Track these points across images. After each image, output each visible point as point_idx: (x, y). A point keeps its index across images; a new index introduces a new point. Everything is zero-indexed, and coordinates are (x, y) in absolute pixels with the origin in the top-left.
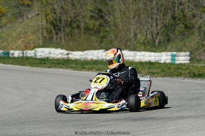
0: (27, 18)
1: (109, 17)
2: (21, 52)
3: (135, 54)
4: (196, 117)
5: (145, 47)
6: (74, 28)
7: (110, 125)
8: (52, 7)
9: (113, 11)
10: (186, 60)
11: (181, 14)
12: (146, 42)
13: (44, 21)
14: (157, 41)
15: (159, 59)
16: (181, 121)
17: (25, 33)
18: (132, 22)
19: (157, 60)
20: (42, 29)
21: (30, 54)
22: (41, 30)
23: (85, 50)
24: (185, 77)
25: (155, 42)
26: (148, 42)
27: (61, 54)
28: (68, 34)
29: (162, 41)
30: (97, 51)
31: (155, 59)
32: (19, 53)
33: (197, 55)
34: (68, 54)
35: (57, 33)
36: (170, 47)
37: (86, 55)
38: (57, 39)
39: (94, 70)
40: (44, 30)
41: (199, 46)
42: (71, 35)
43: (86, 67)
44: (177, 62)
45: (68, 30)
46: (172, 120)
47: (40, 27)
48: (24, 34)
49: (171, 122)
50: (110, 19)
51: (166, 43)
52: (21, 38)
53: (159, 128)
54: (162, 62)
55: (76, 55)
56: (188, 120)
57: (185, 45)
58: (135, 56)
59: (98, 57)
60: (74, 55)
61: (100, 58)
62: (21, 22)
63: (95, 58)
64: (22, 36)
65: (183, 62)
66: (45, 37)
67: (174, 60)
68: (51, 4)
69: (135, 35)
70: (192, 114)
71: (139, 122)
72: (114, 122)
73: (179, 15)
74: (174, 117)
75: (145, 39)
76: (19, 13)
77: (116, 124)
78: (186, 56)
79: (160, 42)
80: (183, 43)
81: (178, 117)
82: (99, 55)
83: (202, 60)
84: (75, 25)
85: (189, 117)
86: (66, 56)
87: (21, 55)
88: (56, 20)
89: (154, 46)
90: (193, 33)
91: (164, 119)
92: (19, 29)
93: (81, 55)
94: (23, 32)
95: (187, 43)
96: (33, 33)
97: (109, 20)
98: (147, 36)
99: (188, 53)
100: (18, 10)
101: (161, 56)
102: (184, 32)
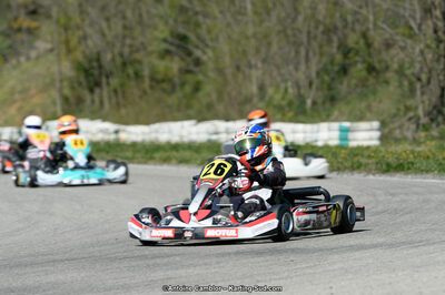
0: (28, 59)
1: (204, 53)
2: (15, 130)
4: (391, 246)
5: (284, 115)
6: (128, 76)
7: (206, 264)
8: (80, 33)
9: (212, 40)
10: (371, 139)
11: (362, 42)
12: (284, 103)
14: (309, 102)
15: (314, 137)
16: (357, 254)
17: (25, 91)
18: (253, 62)
19: (308, 140)
20: (61, 81)
22: (58, 85)
23: (154, 122)
24: (369, 172)
25: (304, 103)
26: (290, 104)
27: (102, 131)
28: (115, 91)
29: (319, 101)
30: (179, 124)
31: (304, 138)
32: (12, 133)
33: (395, 129)
34: (117, 132)
35: (91, 91)
36: (336, 113)
37: (157, 132)
38: (93, 101)
39: (174, 161)
40: (65, 84)
41: (399, 110)
42: (124, 93)
43: (157, 155)
44: (353, 144)
46: (336, 253)
47: (56, 77)
48: (21, 92)
49: (336, 256)
50: (207, 56)
51: (328, 105)
52: (14, 102)
53: (310, 267)
54: (320, 144)
55: (135, 133)
56: (373, 251)
57: (369, 108)
59: (181, 137)
60: (130, 133)
61: (186, 140)
62: (14, 68)
63: (175, 139)
64: (17, 96)
65: (366, 143)
66: (67, 98)
67: (346, 139)
68: (78, 28)
69: (262, 88)
70: (380, 240)
71: (268, 258)
72: (214, 260)
73: (357, 43)
74: (342, 247)
75: (283, 98)
76: (10, 47)
77: (218, 263)
78: (371, 130)
79: (314, 103)
80: (363, 105)
81: (351, 246)
82: (185, 133)
83: (405, 139)
84: (130, 71)
85: (375, 246)
86: (112, 137)
88: (90, 61)
89: (304, 112)
90: (387, 82)
91: (321, 250)
92: (12, 83)
93: (144, 134)
94: (19, 88)
95: (373, 104)
96: (45, 89)
97: (204, 58)
98: (286, 90)
99: (376, 124)
100: (8, 42)
101: (318, 131)
102: (367, 80)
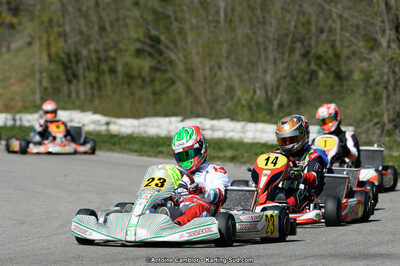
2: (9, 116)
3: (243, 128)
6: (104, 72)
12: (253, 103)
13: (45, 57)
14: (276, 103)
17: (5, 80)
20: (41, 72)
21: (28, 121)
22: (37, 76)
25: (272, 104)
26: (258, 105)
27: (94, 122)
28: (92, 85)
29: (285, 103)
30: (167, 120)
32: (6, 119)
34: (108, 124)
35: (69, 82)
37: (145, 125)
40: (44, 74)
41: (364, 116)
42: (100, 88)
45: (92, 76)
47: (37, 68)
50: (176, 56)
55: (125, 126)
58: (244, 131)
59: (170, 132)
60: (121, 125)
63: (163, 133)
66: (46, 89)
75: (252, 99)
79: (281, 105)
82: (171, 128)
84: (105, 67)
86: (103, 128)
87: (10, 123)
88: (69, 56)
90: (352, 91)
93: (133, 127)
96: (21, 80)
98: (255, 92)
